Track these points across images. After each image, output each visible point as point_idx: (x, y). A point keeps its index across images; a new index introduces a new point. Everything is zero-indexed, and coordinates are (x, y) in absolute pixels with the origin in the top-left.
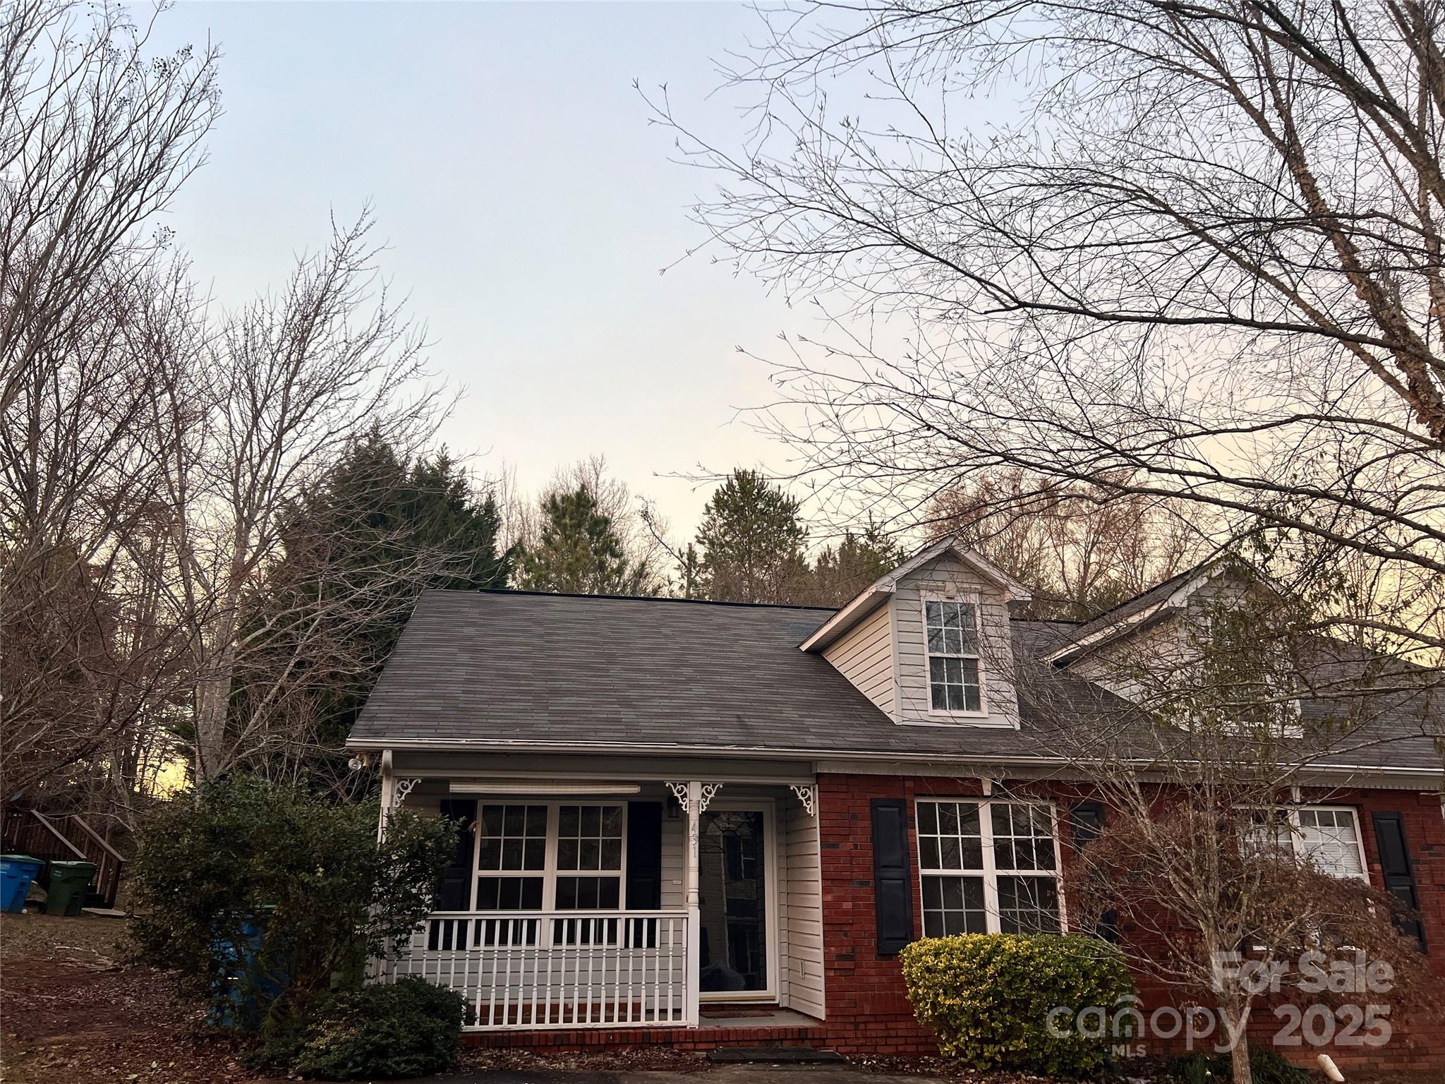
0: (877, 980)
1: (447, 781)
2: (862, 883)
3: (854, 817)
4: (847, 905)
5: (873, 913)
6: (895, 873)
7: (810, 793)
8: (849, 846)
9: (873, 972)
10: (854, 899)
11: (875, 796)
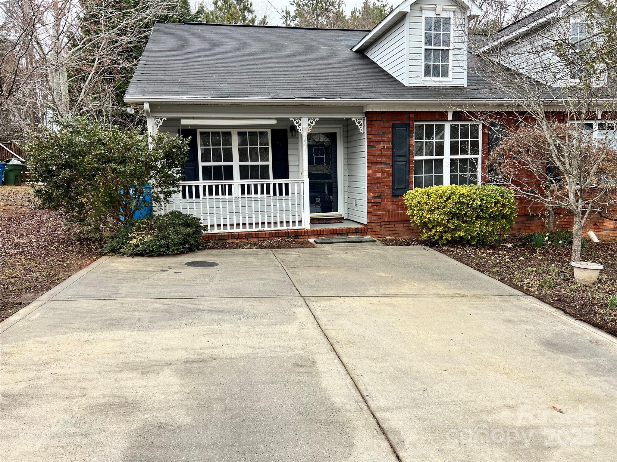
0: (391, 207)
1: (179, 119)
2: (386, 164)
3: (384, 133)
4: (379, 174)
5: (391, 178)
6: (402, 159)
7: (362, 122)
8: (380, 147)
9: (390, 203)
10: (382, 171)
11: (395, 122)
